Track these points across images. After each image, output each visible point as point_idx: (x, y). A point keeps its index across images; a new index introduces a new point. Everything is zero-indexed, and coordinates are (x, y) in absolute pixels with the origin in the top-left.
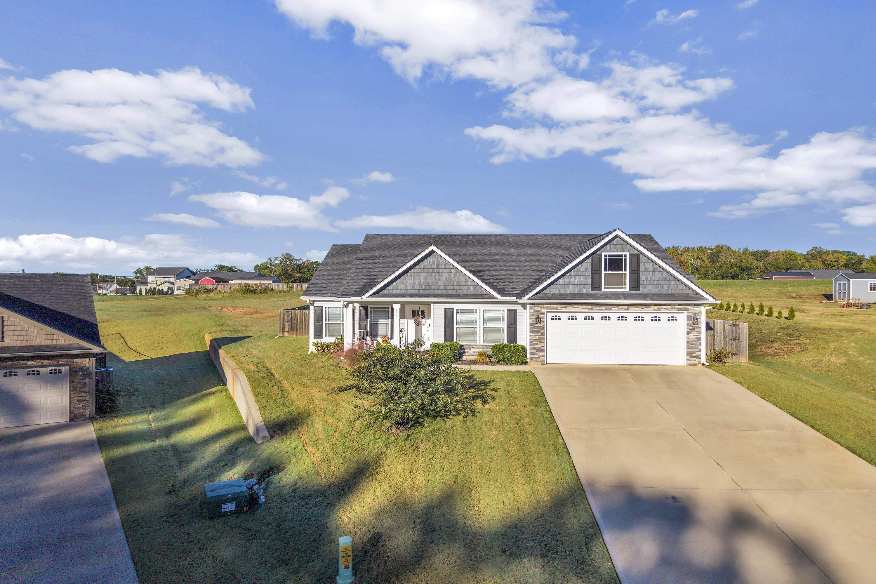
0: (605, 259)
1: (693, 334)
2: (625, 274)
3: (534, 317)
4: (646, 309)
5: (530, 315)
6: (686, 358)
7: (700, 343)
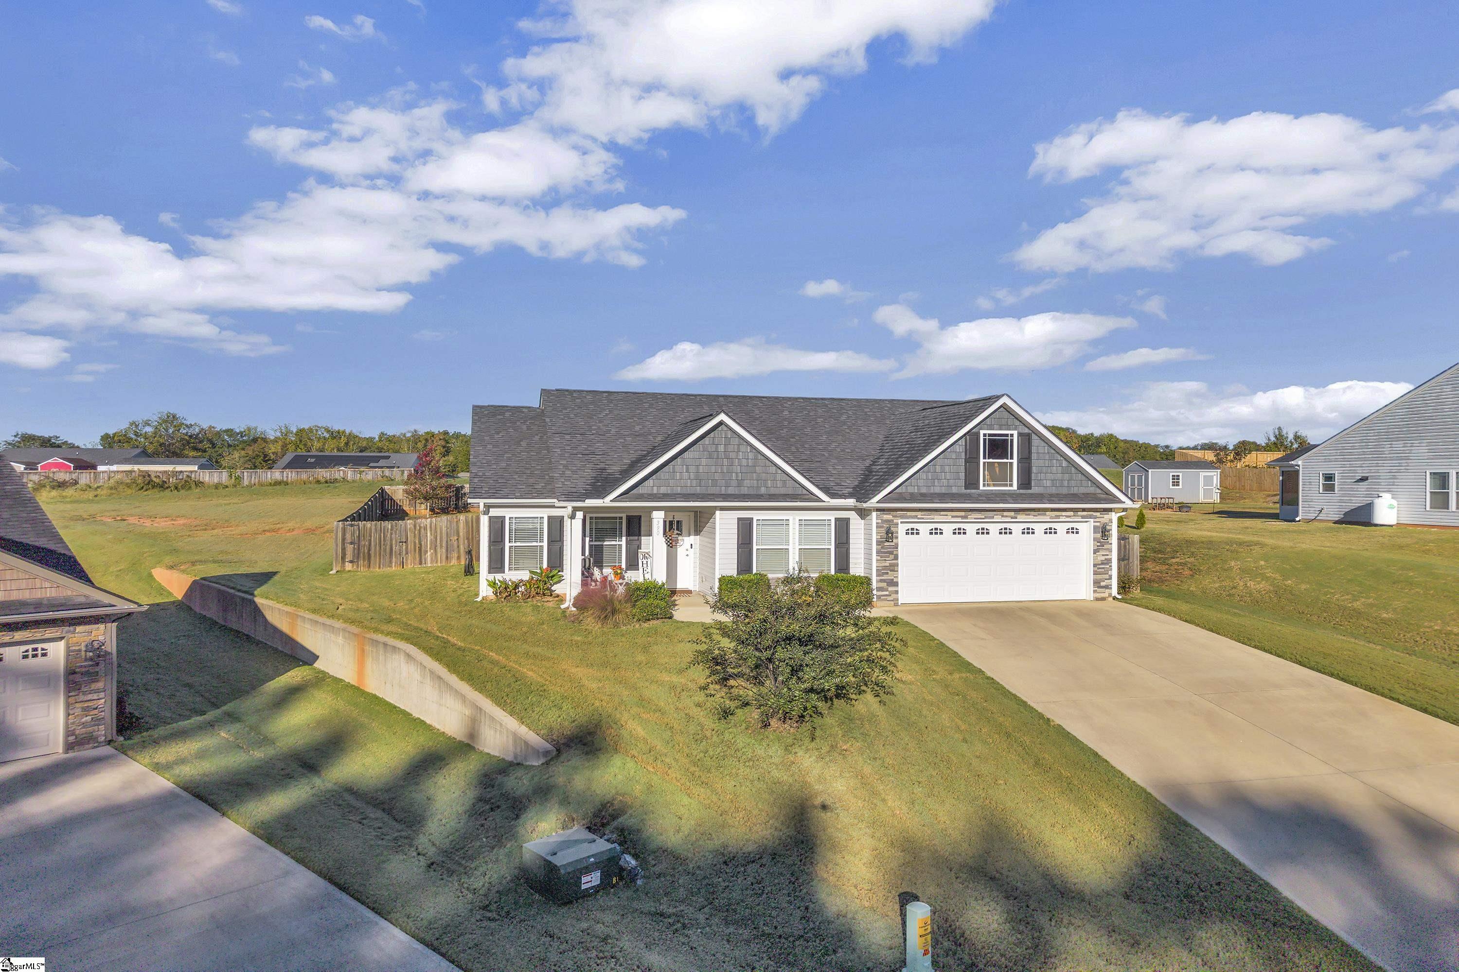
0: (985, 440)
1: (1101, 553)
2: (1011, 464)
3: (883, 530)
4: (1039, 517)
5: (877, 527)
6: (1092, 589)
7: (1111, 566)
